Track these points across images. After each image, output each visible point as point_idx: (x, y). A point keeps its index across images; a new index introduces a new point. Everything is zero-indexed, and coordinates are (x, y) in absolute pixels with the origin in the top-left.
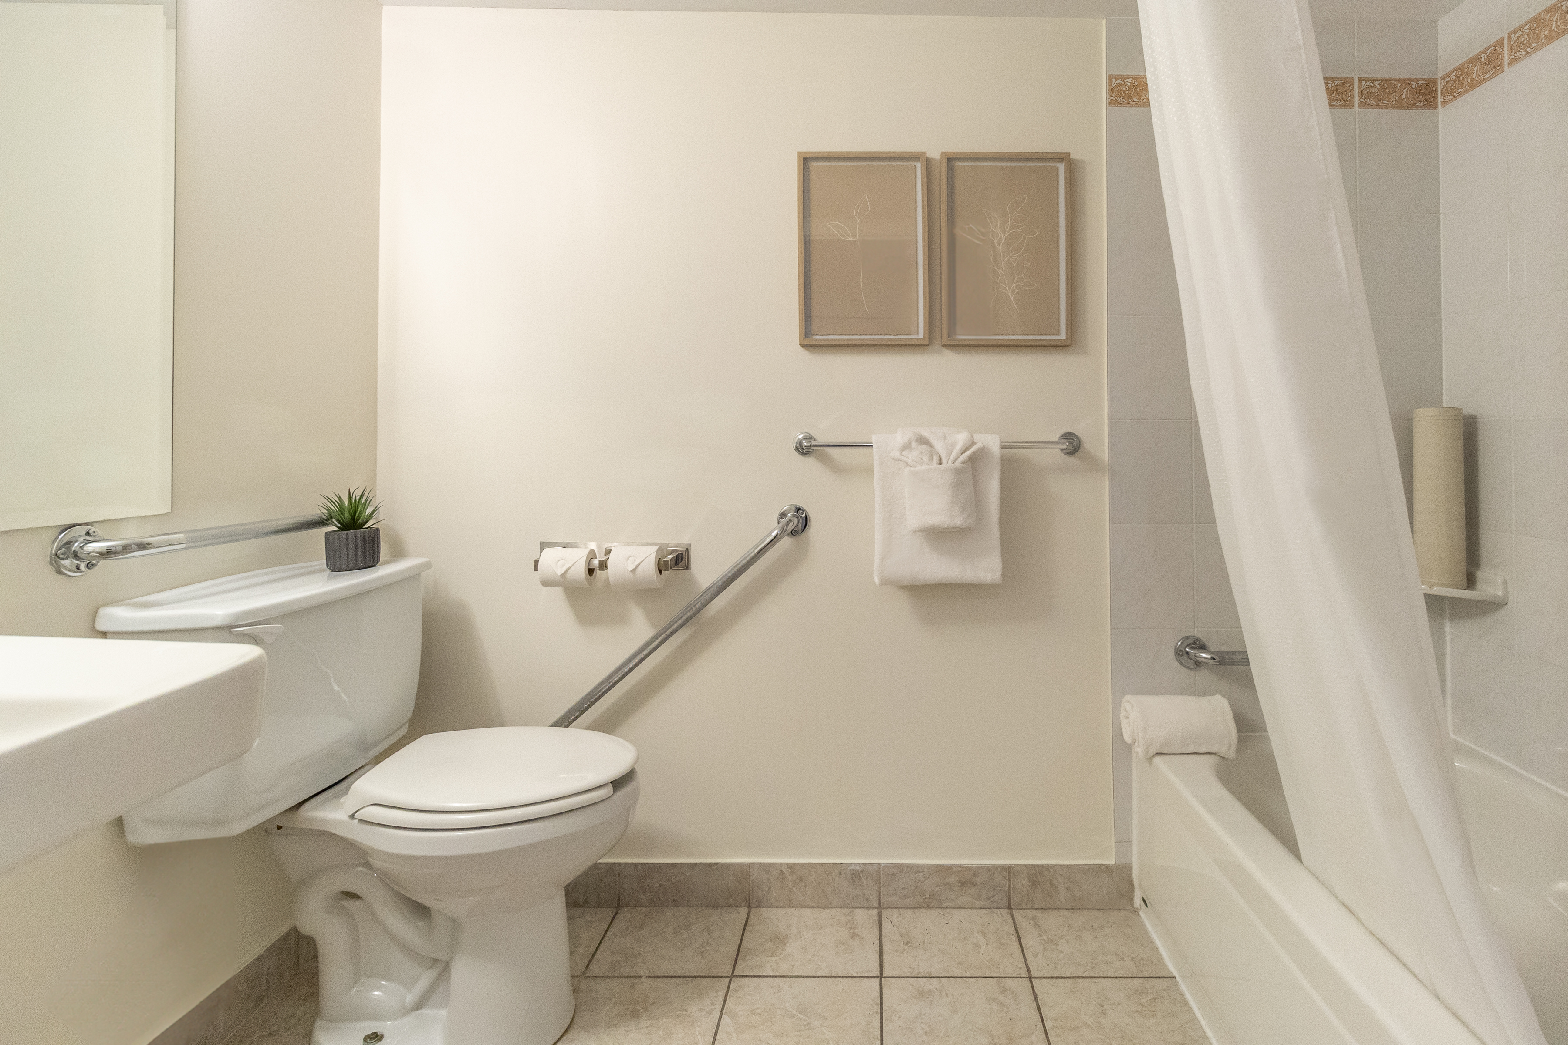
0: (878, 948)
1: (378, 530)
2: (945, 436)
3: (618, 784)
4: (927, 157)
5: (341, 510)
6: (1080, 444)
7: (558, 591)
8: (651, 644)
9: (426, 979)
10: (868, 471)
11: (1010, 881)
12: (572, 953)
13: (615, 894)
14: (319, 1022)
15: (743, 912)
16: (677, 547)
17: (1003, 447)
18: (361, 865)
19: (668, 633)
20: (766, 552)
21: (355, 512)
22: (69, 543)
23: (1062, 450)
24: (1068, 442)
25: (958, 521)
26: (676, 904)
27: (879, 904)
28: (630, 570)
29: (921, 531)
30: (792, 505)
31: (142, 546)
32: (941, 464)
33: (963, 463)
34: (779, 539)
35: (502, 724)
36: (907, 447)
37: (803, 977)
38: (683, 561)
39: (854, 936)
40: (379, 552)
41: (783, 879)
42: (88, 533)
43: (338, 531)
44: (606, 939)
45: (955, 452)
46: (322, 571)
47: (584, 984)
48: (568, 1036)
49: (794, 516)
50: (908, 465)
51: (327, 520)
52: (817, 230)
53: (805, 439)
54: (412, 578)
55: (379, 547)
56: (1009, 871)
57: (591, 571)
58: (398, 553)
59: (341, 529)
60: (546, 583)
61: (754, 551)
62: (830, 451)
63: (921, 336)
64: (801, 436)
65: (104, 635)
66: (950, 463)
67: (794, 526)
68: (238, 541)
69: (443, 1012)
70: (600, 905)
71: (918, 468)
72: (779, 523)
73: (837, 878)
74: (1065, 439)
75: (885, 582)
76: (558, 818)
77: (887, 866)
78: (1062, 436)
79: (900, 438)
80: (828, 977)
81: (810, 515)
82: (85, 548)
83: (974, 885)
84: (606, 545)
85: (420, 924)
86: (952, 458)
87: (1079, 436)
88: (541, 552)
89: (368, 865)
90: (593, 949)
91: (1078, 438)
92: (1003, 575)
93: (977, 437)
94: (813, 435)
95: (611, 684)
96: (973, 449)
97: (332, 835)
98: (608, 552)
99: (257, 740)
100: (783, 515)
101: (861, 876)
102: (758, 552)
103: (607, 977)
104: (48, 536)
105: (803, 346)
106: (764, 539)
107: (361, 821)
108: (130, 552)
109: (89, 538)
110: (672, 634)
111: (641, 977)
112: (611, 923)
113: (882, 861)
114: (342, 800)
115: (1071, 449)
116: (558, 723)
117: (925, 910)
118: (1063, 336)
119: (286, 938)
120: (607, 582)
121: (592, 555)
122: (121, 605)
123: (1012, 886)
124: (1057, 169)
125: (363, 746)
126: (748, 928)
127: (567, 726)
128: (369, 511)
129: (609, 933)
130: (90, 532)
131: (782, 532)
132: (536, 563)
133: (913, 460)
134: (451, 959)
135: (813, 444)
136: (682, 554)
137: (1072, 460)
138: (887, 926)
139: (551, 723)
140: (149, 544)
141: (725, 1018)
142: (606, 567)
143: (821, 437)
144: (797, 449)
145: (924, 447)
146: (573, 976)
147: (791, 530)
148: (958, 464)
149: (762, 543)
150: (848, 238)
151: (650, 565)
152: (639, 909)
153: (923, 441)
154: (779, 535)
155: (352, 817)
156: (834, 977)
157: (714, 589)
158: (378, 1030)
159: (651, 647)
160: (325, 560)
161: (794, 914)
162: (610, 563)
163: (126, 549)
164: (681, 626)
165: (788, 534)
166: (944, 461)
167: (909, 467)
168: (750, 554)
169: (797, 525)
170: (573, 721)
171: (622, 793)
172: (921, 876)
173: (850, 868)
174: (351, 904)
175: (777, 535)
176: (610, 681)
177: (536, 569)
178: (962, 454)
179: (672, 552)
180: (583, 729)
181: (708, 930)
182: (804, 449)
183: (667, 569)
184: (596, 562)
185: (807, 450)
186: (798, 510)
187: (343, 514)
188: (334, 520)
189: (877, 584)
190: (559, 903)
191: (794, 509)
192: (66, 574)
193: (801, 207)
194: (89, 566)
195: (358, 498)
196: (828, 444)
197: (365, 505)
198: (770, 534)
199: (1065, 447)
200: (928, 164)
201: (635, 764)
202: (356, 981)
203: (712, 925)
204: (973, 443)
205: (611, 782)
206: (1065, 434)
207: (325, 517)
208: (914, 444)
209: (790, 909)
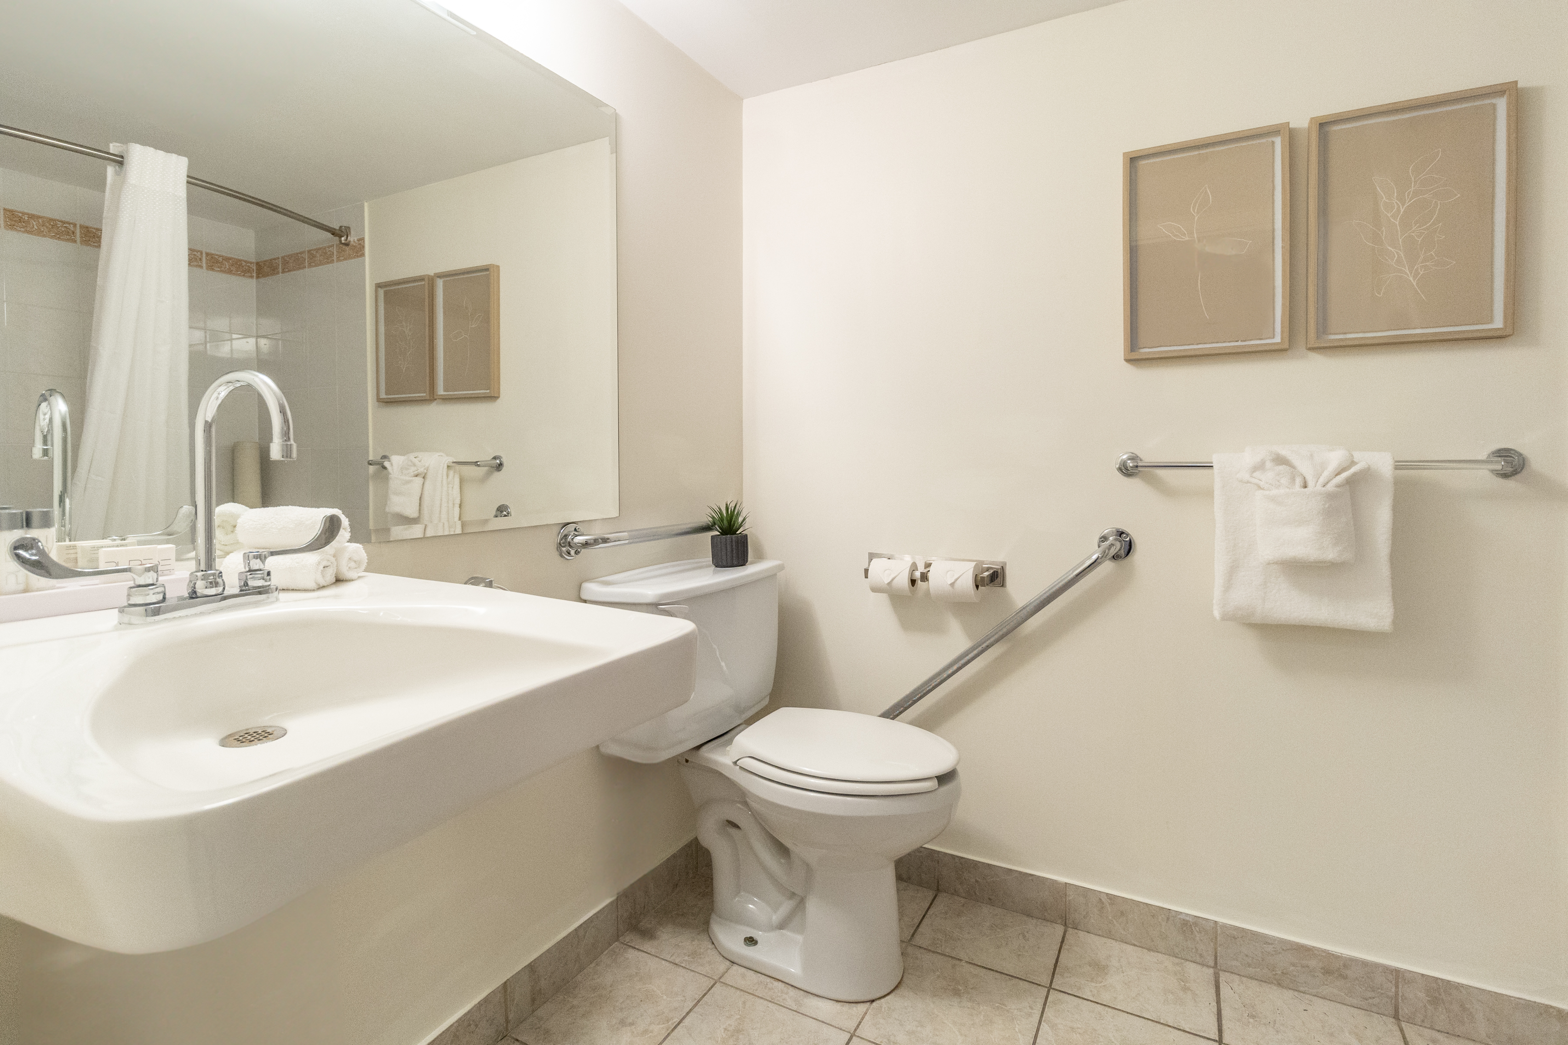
0: (1215, 1010)
1: (746, 535)
2: (1312, 455)
3: (944, 779)
4: (1289, 128)
5: (721, 519)
6: (1524, 464)
7: (883, 598)
8: (967, 655)
9: (787, 906)
10: (1209, 494)
11: (1397, 987)
12: (900, 920)
13: (934, 877)
14: (714, 916)
15: (1060, 929)
16: (993, 565)
17: (1397, 468)
18: (740, 802)
19: (984, 645)
20: (1087, 573)
21: (731, 520)
22: (566, 536)
23: (1492, 471)
24: (1505, 461)
25: (1331, 554)
26: (991, 902)
27: (1216, 963)
28: (949, 583)
29: (1276, 563)
30: (1114, 528)
31: (605, 540)
32: (1305, 487)
33: (1338, 486)
34: (1100, 563)
35: (837, 707)
36: (1260, 467)
37: (1128, 1013)
38: (998, 579)
39: (1185, 989)
40: (747, 556)
41: (1102, 908)
42: (575, 530)
43: (719, 535)
44: (927, 916)
45: (1326, 474)
46: (709, 566)
47: (910, 950)
48: (897, 992)
49: (1116, 540)
50: (1259, 488)
51: (712, 526)
52: (1147, 232)
53: (1129, 459)
54: (770, 577)
55: (747, 550)
56: (1397, 975)
57: (913, 582)
58: (760, 557)
59: (722, 534)
60: (875, 590)
61: (1073, 572)
62: (1161, 472)
63: (1278, 339)
64: (1125, 457)
65: (585, 601)
66: (1319, 487)
67: (1117, 550)
68: (658, 539)
69: (799, 938)
70: (920, 884)
71: (1274, 492)
72: (1099, 547)
73: (1164, 924)
74: (1497, 456)
75: (1226, 618)
76: (890, 799)
77: (1225, 926)
78: (1493, 453)
79: (1249, 457)
80: (1156, 1022)
81: (1134, 539)
82: (574, 540)
83: (1345, 977)
84: (929, 559)
85: (783, 861)
86: (1322, 480)
87: (1521, 452)
88: (870, 562)
89: (746, 804)
90: (917, 921)
91: (1520, 455)
92: (1394, 622)
93: (1357, 455)
94: (1139, 456)
95: (931, 686)
96: (1353, 470)
97: (721, 774)
98: (928, 565)
99: (693, 693)
100: (1104, 539)
101: (1193, 928)
102: (1077, 575)
103: (930, 951)
104: (556, 530)
105: (1128, 361)
106: (1083, 562)
107: (741, 768)
108: (598, 544)
109: (576, 533)
110: (988, 647)
111: (960, 960)
112: (931, 904)
113: (1221, 920)
114: (728, 748)
115: (1509, 470)
116: (885, 715)
117: (1275, 988)
118: (1498, 323)
119: (689, 845)
120: (928, 593)
121: (914, 567)
122: (594, 582)
123: (1400, 994)
124: (1494, 107)
125: (739, 709)
126: (1065, 947)
127: (893, 719)
128: (740, 519)
129: (930, 912)
130: (577, 528)
131: (1103, 556)
132: (866, 571)
133: (1267, 483)
134: (805, 896)
135: (1140, 464)
136: (997, 572)
137: (1510, 484)
138: (1224, 989)
139: (879, 713)
140: (608, 539)
141: (1044, 1026)
142: (927, 579)
143: (1148, 457)
144: (1120, 469)
145: (1282, 468)
146: (902, 941)
147: (1113, 554)
148: (1330, 487)
149: (1082, 565)
150: (1183, 239)
151: (967, 582)
152: (956, 897)
153: (1280, 460)
154: (1099, 558)
155: (735, 763)
156: (1162, 1024)
157: (1032, 607)
158: (755, 937)
159: (968, 658)
160: (711, 558)
161: (1115, 947)
162: (930, 576)
163: (596, 542)
164: (997, 641)
165: (1110, 559)
166: (1311, 483)
167: (1261, 491)
168: (1068, 576)
169: (1120, 550)
170: (898, 715)
171: (945, 789)
172: (1270, 948)
173: (1179, 917)
174: (733, 831)
175: (1097, 559)
176: (930, 684)
177: (866, 577)
178: (1337, 475)
179: (988, 569)
180: (907, 723)
181: (1024, 936)
182: (1126, 471)
183: (983, 585)
184: (917, 574)
185: (1132, 471)
186: (1121, 533)
187: (723, 522)
188: (716, 526)
189: (1218, 618)
190: (890, 873)
191: (1115, 533)
192: (565, 558)
193: (1127, 210)
194: (577, 552)
195: (733, 508)
196: (1155, 464)
197: (739, 514)
198: (1090, 557)
199: (1499, 467)
200: (1291, 136)
201: (957, 764)
202: (737, 893)
203: (1027, 932)
204: (1353, 463)
205: (936, 777)
206: (1499, 451)
207: (710, 524)
208: (1269, 464)
209: (1109, 940)
